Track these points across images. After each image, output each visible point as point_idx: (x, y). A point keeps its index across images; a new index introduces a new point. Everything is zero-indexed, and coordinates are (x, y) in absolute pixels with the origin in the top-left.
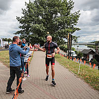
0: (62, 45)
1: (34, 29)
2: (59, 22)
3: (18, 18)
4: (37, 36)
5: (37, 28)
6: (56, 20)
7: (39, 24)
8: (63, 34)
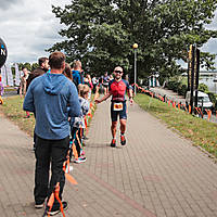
0: (172, 79)
1: (99, 37)
2: (163, 16)
3: (56, 10)
4: (107, 55)
5: (107, 33)
6: (157, 12)
7: (111, 23)
8: (175, 50)
